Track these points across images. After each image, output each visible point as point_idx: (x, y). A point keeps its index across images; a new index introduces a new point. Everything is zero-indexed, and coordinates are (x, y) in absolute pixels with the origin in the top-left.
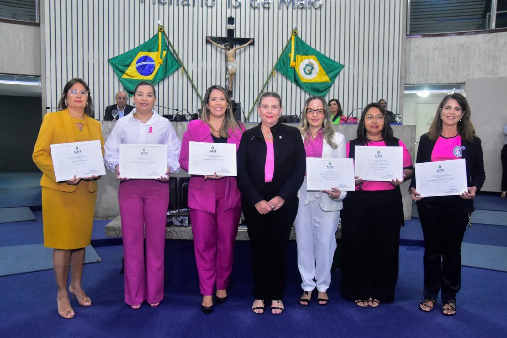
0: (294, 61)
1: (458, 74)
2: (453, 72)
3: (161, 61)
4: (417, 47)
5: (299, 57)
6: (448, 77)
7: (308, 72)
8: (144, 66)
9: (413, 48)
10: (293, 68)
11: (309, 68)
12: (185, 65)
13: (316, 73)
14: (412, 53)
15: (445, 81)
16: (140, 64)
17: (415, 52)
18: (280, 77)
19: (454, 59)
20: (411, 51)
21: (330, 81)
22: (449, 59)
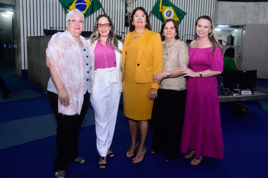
0: (162, 9)
1: (240, 21)
2: (238, 20)
3: (90, 3)
4: (222, 6)
5: (164, 7)
6: (236, 22)
7: (168, 15)
8: (80, 5)
9: (220, 6)
10: (161, 13)
11: (169, 13)
12: (103, 6)
13: (172, 16)
14: (219, 9)
15: (234, 24)
16: (77, 4)
17: (221, 9)
18: (154, 17)
19: (239, 13)
20: (219, 8)
21: (179, 21)
22: (237, 13)
